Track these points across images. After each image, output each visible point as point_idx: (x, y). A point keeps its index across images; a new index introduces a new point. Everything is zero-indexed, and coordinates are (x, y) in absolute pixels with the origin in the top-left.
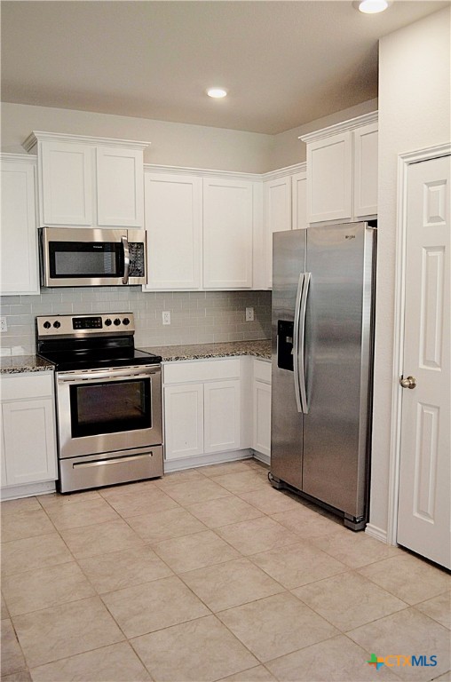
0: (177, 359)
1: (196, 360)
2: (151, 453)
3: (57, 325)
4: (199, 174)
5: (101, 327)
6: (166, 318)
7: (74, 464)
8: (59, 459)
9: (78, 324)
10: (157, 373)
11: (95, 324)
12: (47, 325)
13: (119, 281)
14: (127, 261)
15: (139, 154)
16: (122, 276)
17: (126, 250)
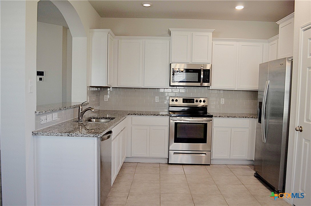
0: (220, 117)
1: (228, 118)
2: (205, 154)
3: (177, 100)
4: (237, 41)
5: (194, 103)
6: (223, 101)
7: (174, 153)
8: (169, 150)
9: (185, 101)
10: (210, 122)
11: (191, 101)
12: (173, 100)
13: (199, 84)
14: (202, 76)
15: (210, 34)
16: (200, 82)
17: (202, 72)
